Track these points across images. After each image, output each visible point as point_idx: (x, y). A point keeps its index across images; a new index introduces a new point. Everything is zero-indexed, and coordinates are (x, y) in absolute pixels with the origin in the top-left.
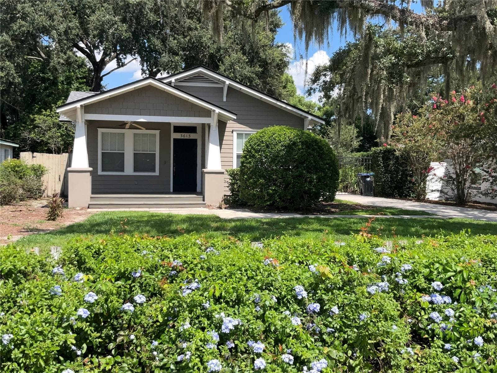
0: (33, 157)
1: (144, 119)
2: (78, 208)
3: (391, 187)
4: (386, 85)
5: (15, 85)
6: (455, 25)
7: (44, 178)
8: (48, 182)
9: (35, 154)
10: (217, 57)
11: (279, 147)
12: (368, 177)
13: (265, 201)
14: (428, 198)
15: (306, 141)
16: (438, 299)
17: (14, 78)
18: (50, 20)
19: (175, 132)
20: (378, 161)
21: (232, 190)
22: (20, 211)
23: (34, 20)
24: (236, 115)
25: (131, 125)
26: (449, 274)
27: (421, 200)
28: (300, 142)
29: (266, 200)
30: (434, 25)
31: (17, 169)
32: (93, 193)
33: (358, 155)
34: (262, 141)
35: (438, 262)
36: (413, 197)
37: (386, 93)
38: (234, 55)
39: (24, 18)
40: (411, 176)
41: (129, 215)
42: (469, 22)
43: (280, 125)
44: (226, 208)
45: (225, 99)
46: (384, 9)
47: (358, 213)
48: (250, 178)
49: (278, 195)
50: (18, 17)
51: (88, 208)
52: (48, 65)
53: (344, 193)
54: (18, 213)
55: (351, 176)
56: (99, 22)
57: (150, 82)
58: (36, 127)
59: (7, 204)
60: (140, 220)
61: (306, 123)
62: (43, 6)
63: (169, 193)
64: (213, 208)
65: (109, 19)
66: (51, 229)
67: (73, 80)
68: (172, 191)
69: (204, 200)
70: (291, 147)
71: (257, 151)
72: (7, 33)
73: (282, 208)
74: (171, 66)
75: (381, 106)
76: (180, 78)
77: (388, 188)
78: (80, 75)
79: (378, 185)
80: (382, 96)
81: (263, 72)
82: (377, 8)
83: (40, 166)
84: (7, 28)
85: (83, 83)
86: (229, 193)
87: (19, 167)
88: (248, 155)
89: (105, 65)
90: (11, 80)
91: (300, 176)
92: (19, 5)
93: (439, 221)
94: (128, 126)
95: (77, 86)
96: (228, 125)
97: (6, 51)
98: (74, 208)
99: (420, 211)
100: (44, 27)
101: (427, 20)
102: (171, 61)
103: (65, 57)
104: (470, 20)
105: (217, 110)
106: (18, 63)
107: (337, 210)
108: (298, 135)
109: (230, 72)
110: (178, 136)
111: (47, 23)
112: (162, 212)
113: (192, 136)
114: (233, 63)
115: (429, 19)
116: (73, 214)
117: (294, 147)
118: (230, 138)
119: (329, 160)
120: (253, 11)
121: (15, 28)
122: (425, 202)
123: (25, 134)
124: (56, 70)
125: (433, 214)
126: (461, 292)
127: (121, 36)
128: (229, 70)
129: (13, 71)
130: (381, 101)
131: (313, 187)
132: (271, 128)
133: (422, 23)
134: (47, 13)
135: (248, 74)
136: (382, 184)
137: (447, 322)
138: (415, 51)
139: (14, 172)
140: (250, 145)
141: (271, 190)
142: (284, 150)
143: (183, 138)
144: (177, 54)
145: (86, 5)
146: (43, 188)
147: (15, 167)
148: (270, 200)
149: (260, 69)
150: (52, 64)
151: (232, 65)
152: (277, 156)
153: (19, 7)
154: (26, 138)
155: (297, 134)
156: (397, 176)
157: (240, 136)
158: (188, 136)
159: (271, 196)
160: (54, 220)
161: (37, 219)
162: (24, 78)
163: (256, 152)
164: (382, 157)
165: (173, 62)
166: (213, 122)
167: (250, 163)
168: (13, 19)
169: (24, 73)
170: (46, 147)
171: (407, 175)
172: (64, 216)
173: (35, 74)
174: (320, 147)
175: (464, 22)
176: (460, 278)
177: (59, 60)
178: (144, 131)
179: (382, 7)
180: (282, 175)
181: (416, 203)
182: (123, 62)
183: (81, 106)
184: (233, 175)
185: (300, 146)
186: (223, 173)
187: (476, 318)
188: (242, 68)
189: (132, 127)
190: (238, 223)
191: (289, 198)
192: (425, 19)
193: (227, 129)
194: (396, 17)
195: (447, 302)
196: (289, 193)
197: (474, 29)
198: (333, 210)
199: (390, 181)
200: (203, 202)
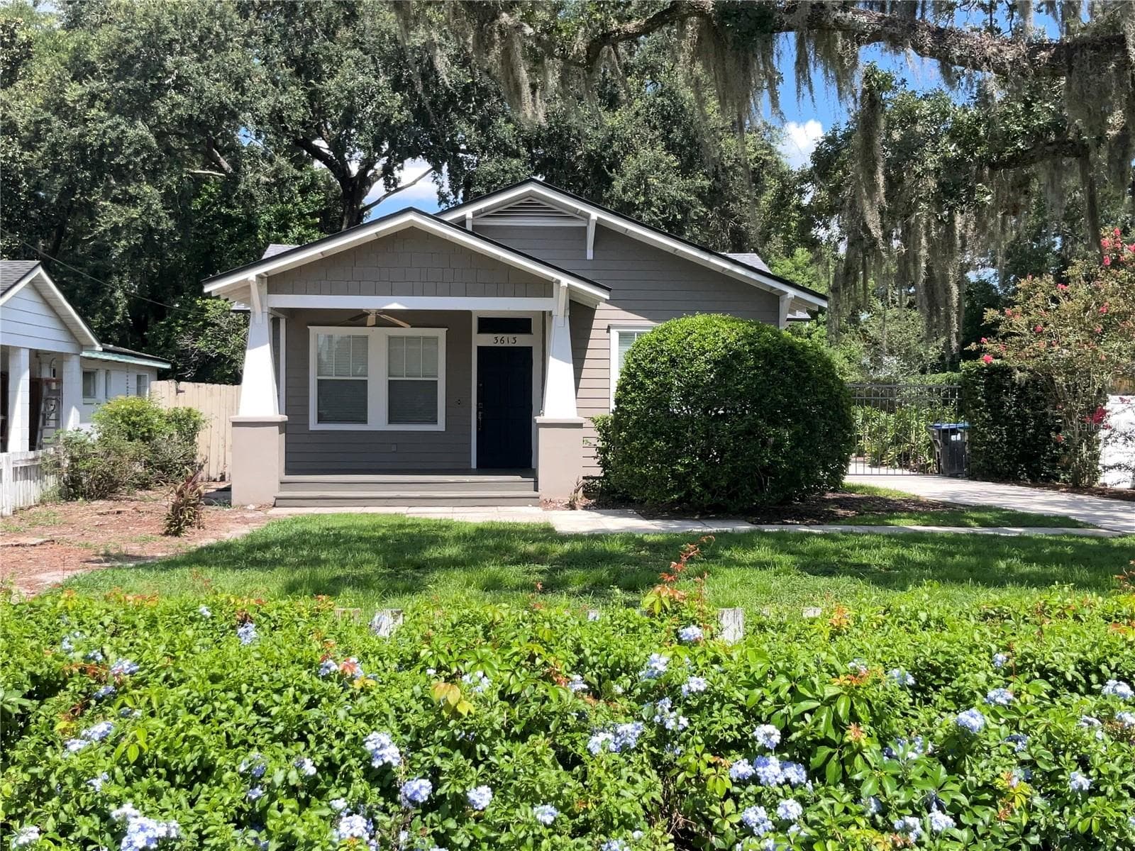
0: (178, 391)
1: (400, 303)
2: (252, 507)
3: (1008, 457)
4: (930, 214)
5: (161, 235)
6: (1069, 61)
7: (201, 438)
8: (209, 447)
9: (183, 385)
10: (604, 158)
11: (700, 365)
12: (954, 431)
13: (668, 491)
14: (1105, 484)
15: (766, 350)
16: (772, 770)
17: (159, 219)
18: (236, 89)
19: (480, 331)
20: (976, 394)
21: (605, 464)
22: (119, 512)
23: (202, 91)
24: (609, 290)
25: (378, 318)
26: (805, 705)
27: (1082, 488)
28: (750, 352)
29: (670, 490)
30: (1018, 63)
31: (133, 418)
32: (289, 471)
33: (940, 378)
34: (662, 351)
35: (785, 672)
36: (1064, 481)
37: (934, 233)
38: (646, 154)
39: (179, 86)
40: (1058, 430)
41: (347, 522)
42: (1105, 53)
43: (709, 312)
44: (585, 508)
45: (590, 255)
46: (890, 29)
47: (896, 522)
48: (632, 437)
49: (696, 478)
50: (169, 85)
51: (274, 506)
52: (235, 190)
53: (898, 471)
54: (112, 518)
55: (917, 429)
56: (342, 92)
57: (411, 221)
58: (207, 324)
59: (103, 497)
60: (365, 534)
61: (784, 306)
62: (223, 60)
63: (467, 471)
64: (555, 508)
65: (363, 85)
66: (159, 555)
67: (290, 220)
68: (474, 465)
69: (536, 489)
70: (727, 364)
71: (649, 374)
72: (145, 120)
73: (709, 507)
74: (503, 182)
75: (923, 265)
76: (487, 209)
77: (1003, 458)
78: (309, 208)
79: (978, 452)
80: (923, 241)
81: (713, 190)
82: (873, 29)
83: (190, 410)
84: (145, 109)
85: (314, 226)
86: (598, 472)
87: (139, 414)
88: (628, 384)
89: (370, 186)
90: (153, 224)
91: (751, 432)
92: (169, 58)
93: (1087, 541)
94: (371, 319)
95: (300, 234)
96: (598, 314)
97: (144, 160)
98: (243, 507)
99: (1056, 517)
100: (223, 106)
101: (1001, 51)
102: (503, 170)
103: (270, 169)
104: (1105, 48)
105: (565, 281)
106: (169, 188)
107: (851, 513)
108: (747, 335)
109: (638, 194)
110: (488, 340)
111: (231, 97)
112: (429, 516)
113: (521, 340)
114: (642, 172)
115: (1004, 48)
116: (230, 521)
117: (735, 363)
118: (603, 344)
119: (823, 393)
120: (583, 47)
121: (162, 111)
122: (1091, 493)
123: (185, 342)
124: (251, 197)
125: (1086, 525)
126: (831, 755)
127: (388, 121)
128: (633, 187)
129: (157, 206)
130: (923, 252)
131: (783, 457)
132: (688, 321)
133: (986, 60)
134: (229, 76)
135: (680, 195)
136: (986, 450)
137: (781, 835)
138: (1007, 127)
139: (128, 425)
140: (635, 360)
141: (682, 465)
142: (711, 371)
143: (499, 344)
144: (516, 155)
145: (318, 53)
146: (199, 460)
147: (130, 413)
148: (681, 490)
149: (707, 183)
150: (242, 187)
151: (641, 177)
152: (696, 386)
153: (169, 62)
154: (187, 350)
155: (746, 333)
156: (1025, 430)
157: (623, 337)
158: (511, 340)
159: (681, 480)
160: (176, 534)
161: (145, 532)
162: (184, 219)
163: (647, 377)
164: (985, 384)
165: (506, 172)
166: (557, 306)
167: (633, 401)
168: (159, 90)
169: (184, 208)
170: (229, 368)
171: (1049, 429)
172: (206, 525)
173: (210, 209)
174: (800, 364)
175: (1090, 53)
176: (828, 717)
177: (258, 176)
178: (407, 331)
179: (886, 25)
180: (708, 430)
181: (1065, 497)
182: (396, 176)
183: (259, 277)
184: (604, 429)
185: (751, 363)
186: (580, 426)
187: (858, 828)
188: (664, 181)
189: (380, 323)
190: (579, 546)
191: (724, 483)
192: (995, 50)
193: (596, 324)
194: (922, 47)
195: (794, 780)
196: (725, 473)
197: (1116, 70)
198: (841, 512)
199: (1006, 443)
200: (535, 494)
